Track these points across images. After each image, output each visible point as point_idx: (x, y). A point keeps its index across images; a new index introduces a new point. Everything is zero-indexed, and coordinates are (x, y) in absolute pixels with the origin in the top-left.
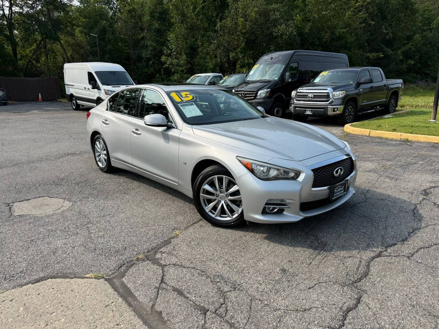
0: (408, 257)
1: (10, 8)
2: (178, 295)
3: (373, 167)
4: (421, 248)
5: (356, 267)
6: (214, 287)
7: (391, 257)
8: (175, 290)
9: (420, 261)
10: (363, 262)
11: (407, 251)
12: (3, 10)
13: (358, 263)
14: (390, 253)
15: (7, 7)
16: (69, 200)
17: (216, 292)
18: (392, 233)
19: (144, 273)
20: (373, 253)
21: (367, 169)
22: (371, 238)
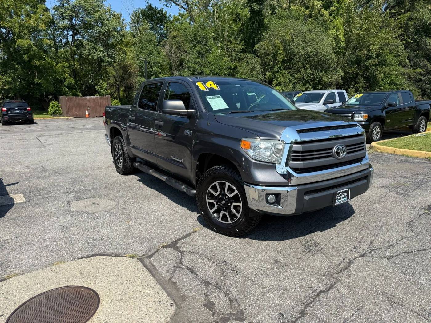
0: (388, 259)
1: (73, 36)
2: (190, 273)
3: (387, 183)
4: (403, 253)
5: (338, 263)
6: (218, 269)
7: (373, 258)
8: (188, 268)
9: (397, 262)
10: (346, 260)
11: (389, 254)
12: (67, 38)
13: (342, 260)
14: (373, 255)
15: (71, 35)
16: (114, 201)
17: (219, 273)
18: (381, 239)
19: (167, 256)
20: (357, 254)
21: (380, 185)
22: (360, 242)
